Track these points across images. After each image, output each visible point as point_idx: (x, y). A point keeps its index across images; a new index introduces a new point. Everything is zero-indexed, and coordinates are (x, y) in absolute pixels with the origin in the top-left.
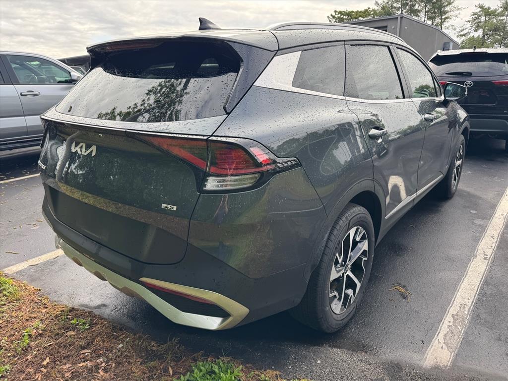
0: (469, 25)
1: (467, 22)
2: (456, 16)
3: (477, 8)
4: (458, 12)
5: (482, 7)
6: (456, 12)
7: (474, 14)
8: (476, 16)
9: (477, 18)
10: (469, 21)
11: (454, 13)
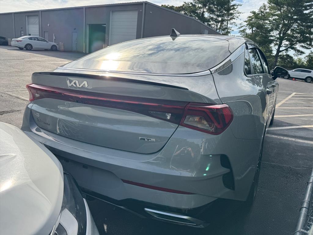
0: (246, 23)
1: (245, 22)
2: (237, 17)
3: (251, 13)
4: (239, 15)
5: (254, 13)
6: (238, 15)
7: (250, 17)
8: (250, 19)
9: (251, 20)
10: (246, 21)
11: (236, 15)
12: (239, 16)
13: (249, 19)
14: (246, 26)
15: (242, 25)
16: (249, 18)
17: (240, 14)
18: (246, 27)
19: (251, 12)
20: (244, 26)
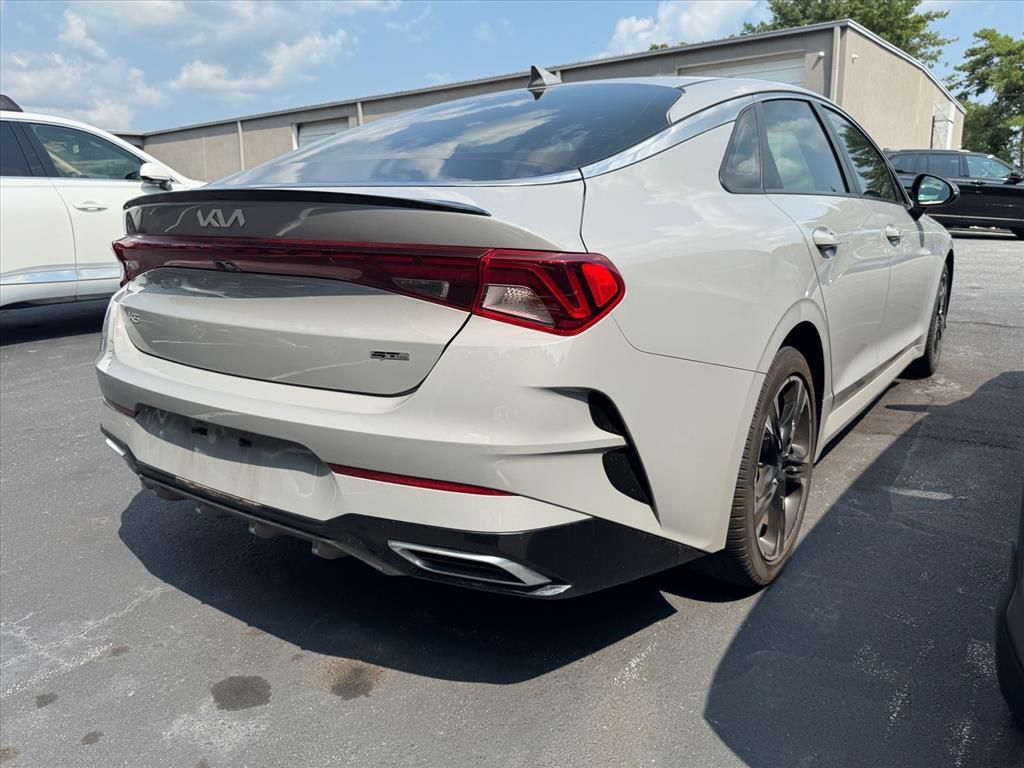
12: (940, 52)
13: (973, 58)
14: (967, 83)
15: (953, 84)
16: (973, 55)
17: (940, 47)
18: (969, 86)
19: (976, 35)
20: (960, 84)
